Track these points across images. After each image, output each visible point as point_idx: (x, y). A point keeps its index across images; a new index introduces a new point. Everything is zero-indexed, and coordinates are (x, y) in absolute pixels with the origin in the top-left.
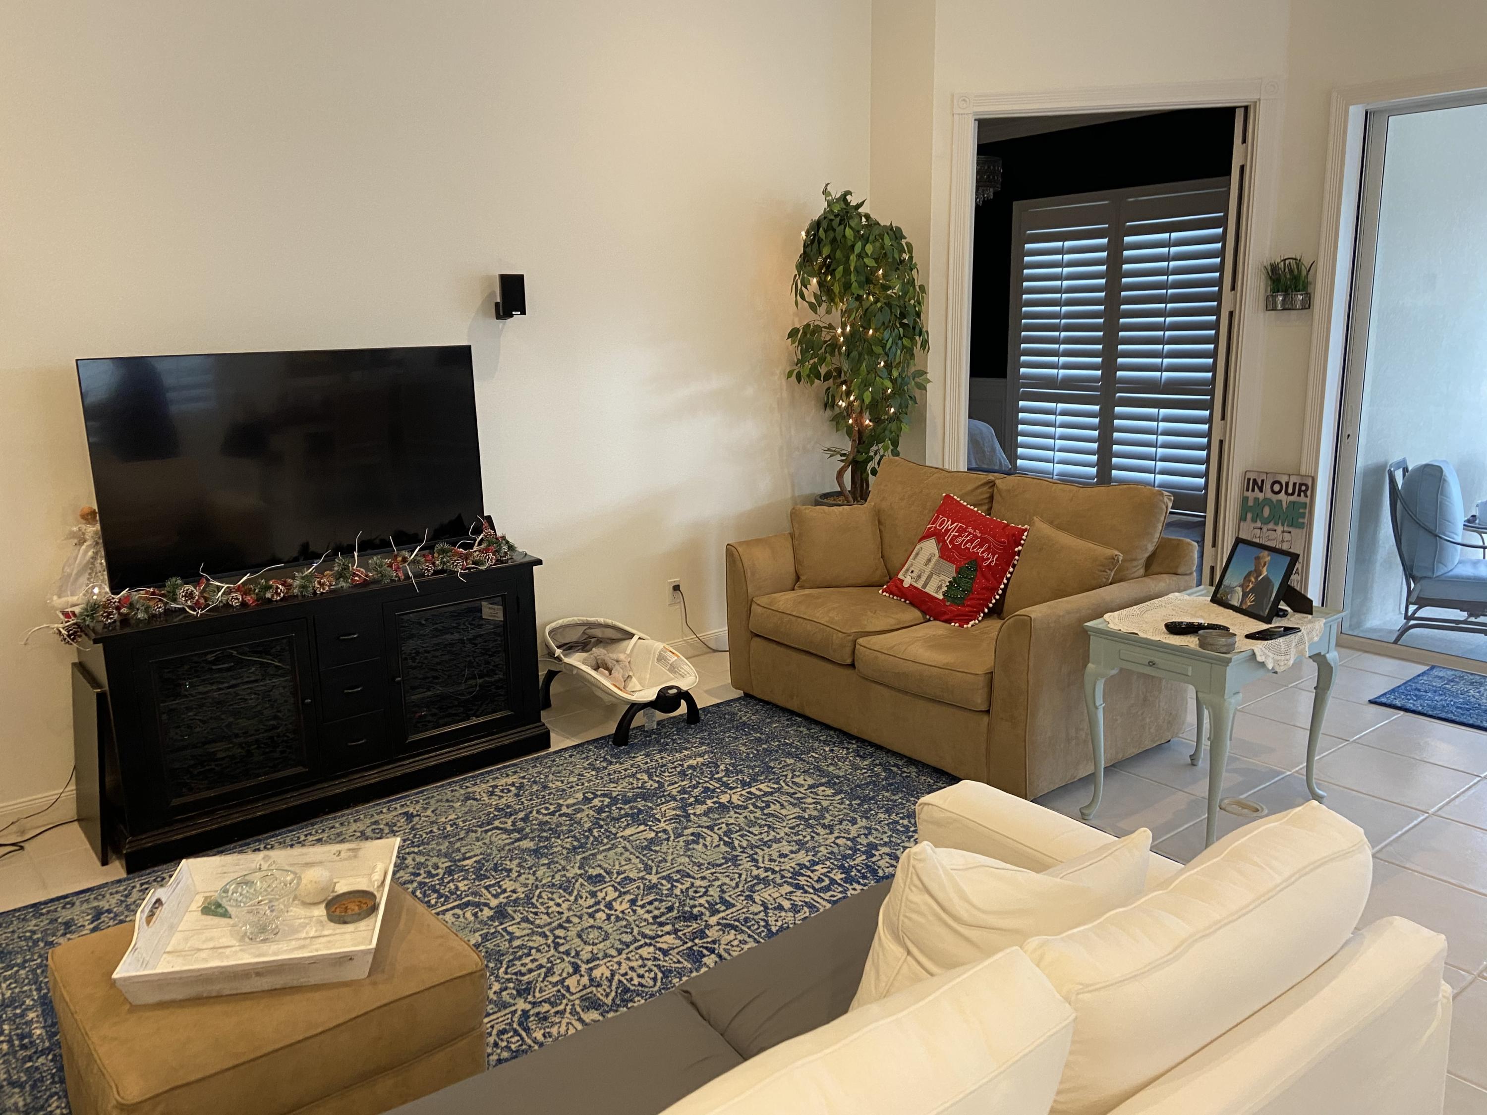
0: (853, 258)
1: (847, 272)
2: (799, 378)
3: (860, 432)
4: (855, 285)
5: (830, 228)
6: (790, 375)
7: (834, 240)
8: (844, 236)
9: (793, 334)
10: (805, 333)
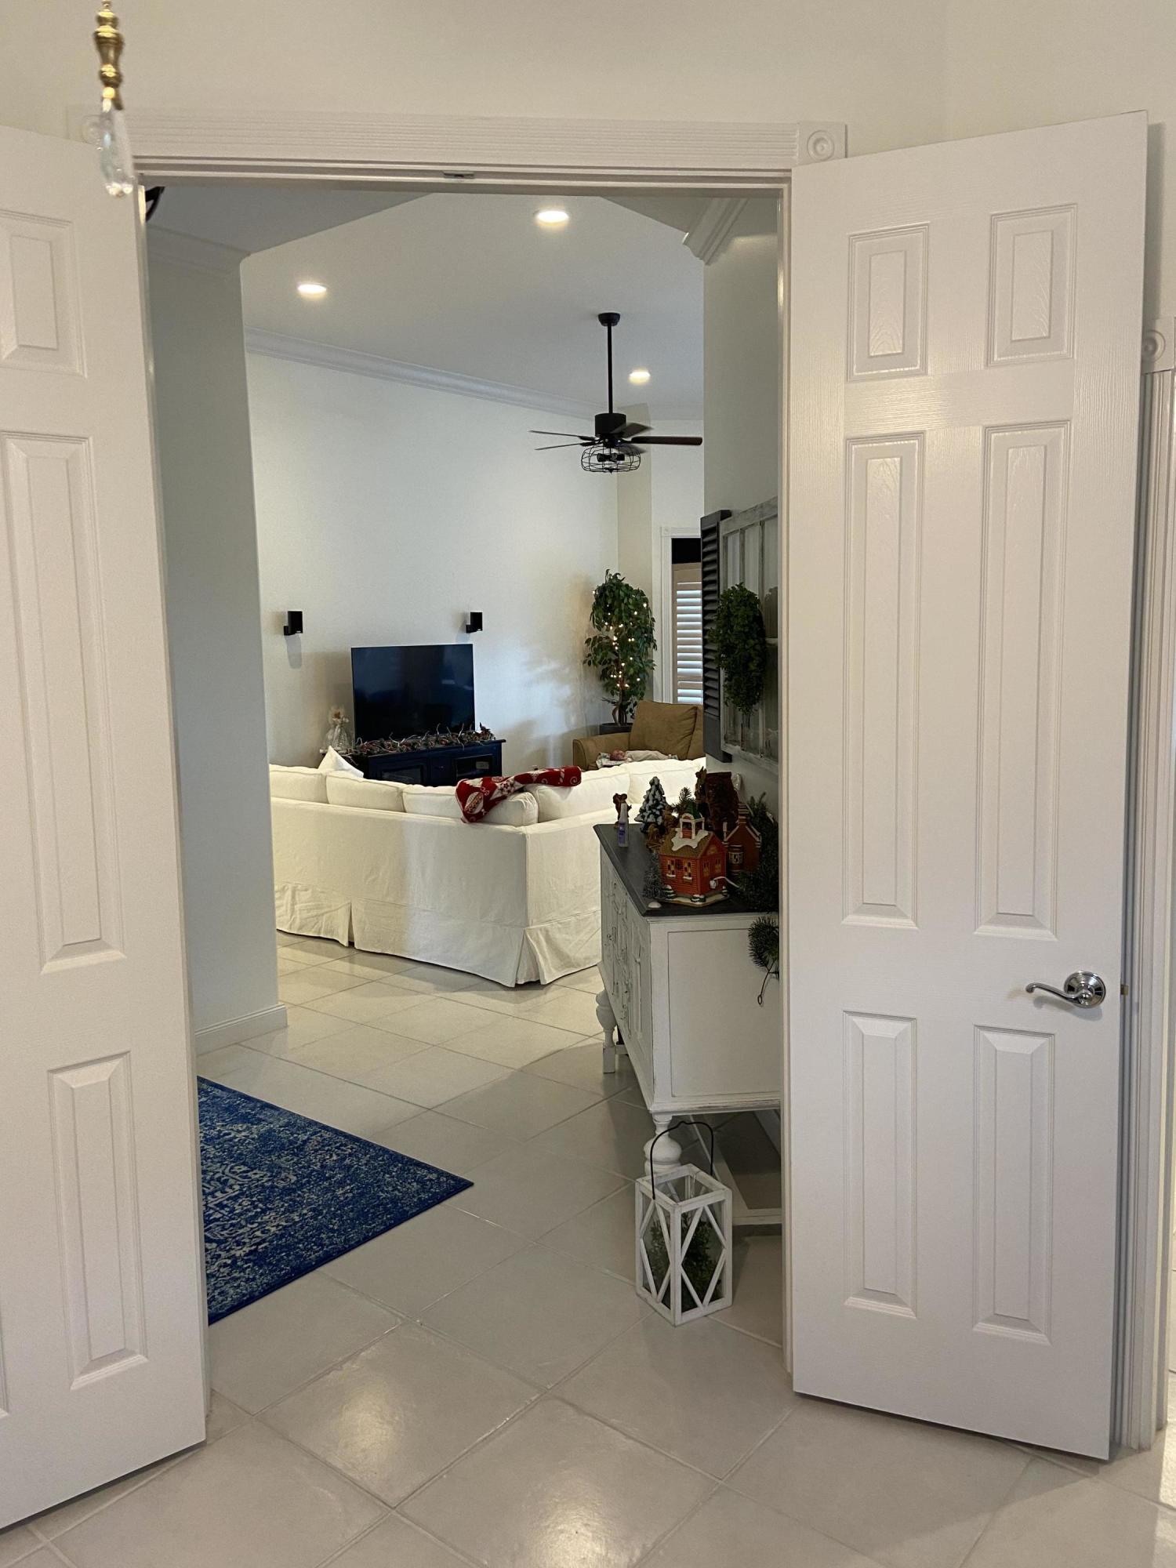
0: (623, 605)
1: (620, 611)
2: (589, 664)
3: (623, 691)
4: (624, 617)
5: (611, 591)
6: (584, 662)
7: (614, 596)
8: (619, 595)
9: (588, 641)
10: (594, 641)
